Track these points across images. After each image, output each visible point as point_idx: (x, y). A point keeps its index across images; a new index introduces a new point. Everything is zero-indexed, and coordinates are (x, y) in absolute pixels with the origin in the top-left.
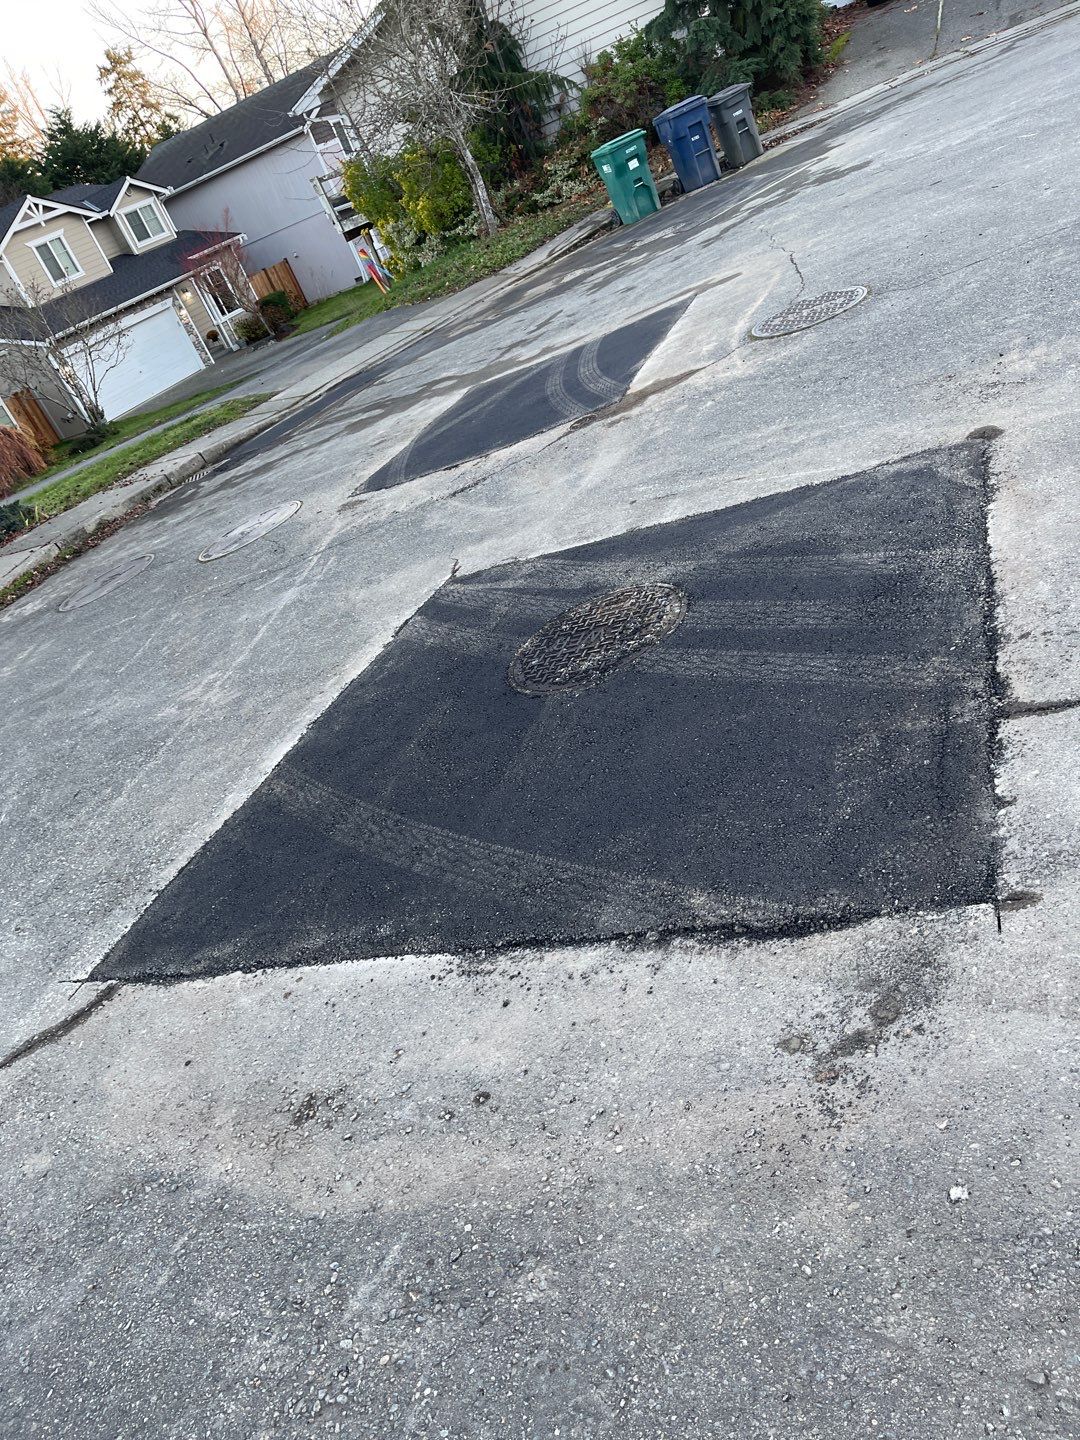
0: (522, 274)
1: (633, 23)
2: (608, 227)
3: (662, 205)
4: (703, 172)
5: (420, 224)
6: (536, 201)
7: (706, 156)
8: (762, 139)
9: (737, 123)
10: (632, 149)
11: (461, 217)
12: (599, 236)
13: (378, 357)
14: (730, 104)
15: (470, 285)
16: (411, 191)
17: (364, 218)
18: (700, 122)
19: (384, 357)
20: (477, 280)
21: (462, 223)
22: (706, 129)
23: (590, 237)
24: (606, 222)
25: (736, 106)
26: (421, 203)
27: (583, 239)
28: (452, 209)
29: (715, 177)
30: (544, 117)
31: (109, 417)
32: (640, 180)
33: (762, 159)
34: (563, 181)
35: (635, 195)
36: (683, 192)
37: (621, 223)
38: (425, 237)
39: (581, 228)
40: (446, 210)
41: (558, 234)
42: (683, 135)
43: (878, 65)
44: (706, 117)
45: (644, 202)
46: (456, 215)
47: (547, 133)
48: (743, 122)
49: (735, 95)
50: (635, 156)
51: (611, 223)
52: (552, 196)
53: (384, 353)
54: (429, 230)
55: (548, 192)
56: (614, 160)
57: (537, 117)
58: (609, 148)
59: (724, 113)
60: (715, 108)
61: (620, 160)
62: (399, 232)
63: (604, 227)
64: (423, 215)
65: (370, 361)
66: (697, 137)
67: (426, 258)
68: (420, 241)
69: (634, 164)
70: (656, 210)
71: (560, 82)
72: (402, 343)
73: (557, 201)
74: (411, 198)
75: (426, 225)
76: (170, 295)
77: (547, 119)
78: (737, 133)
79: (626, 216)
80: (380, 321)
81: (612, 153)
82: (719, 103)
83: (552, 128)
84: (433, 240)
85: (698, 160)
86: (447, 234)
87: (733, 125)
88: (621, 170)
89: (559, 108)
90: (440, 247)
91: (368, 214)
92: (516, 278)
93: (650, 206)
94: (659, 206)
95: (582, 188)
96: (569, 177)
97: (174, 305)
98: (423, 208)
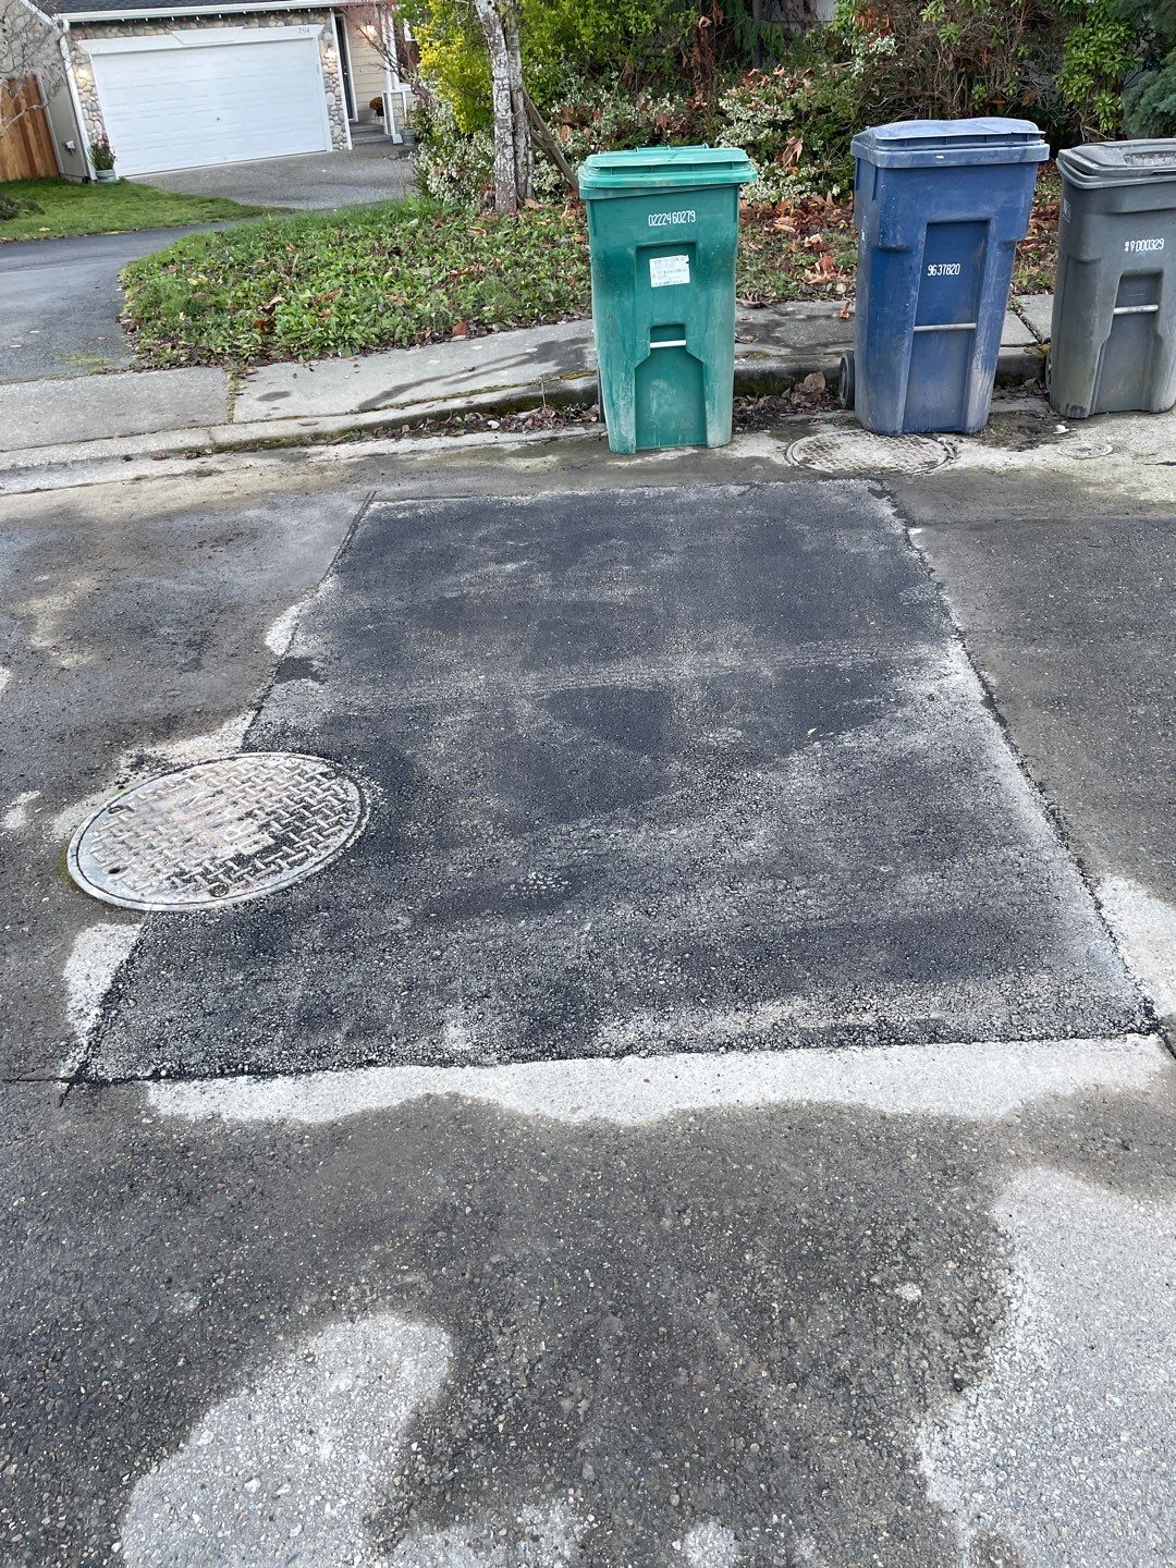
4: (919, 389)
9: (1125, 279)
14: (1129, 204)
18: (985, 223)
22: (995, 255)
25: (1148, 217)
31: (120, 170)
32: (679, 330)
42: (898, 241)
48: (1147, 280)
59: (1098, 224)
61: (620, 240)
66: (947, 270)
69: (665, 270)
70: (707, 444)
76: (321, 19)
78: (1107, 311)
85: (916, 349)
87: (1106, 279)
97: (322, 38)
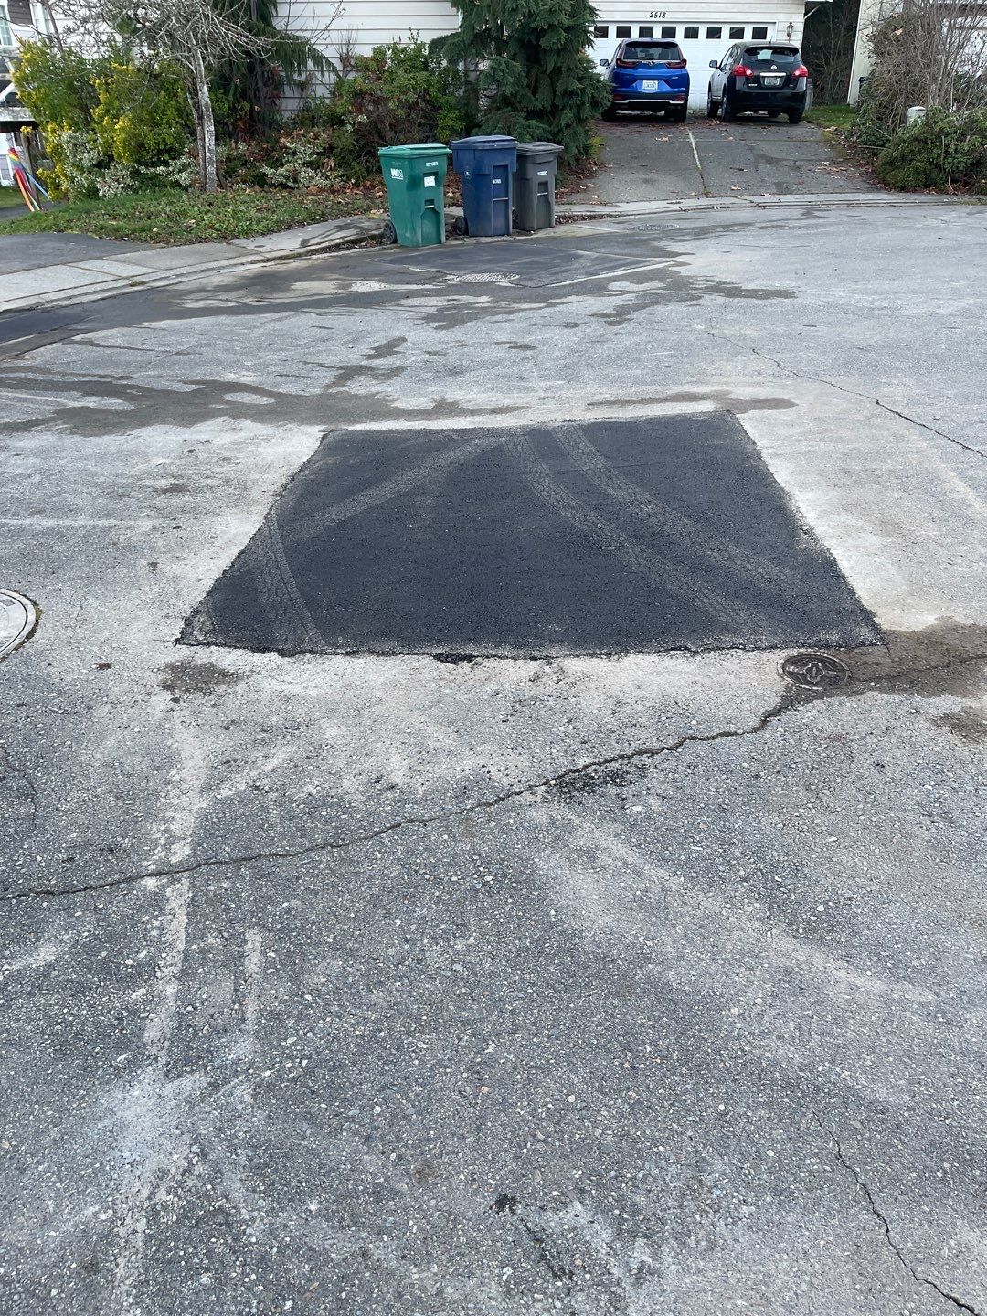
0: (269, 256)
1: (415, 33)
2: (378, 239)
3: (447, 239)
4: (496, 221)
5: (108, 145)
6: (265, 175)
7: (503, 205)
8: (559, 210)
9: (538, 184)
10: (433, 164)
11: (166, 157)
12: (366, 246)
13: (61, 295)
14: (539, 160)
15: (191, 242)
16: (109, 105)
17: (28, 114)
18: (507, 166)
19: (70, 298)
20: (200, 240)
21: (166, 164)
22: (509, 175)
23: (354, 243)
24: (376, 233)
25: (543, 165)
26: (121, 123)
27: (347, 242)
28: (158, 144)
29: (503, 231)
30: (287, 88)
32: (431, 202)
33: (550, 232)
34: (303, 165)
35: (423, 217)
36: (466, 233)
37: (395, 241)
38: (109, 163)
39: (340, 228)
40: (149, 142)
41: (309, 224)
42: (487, 172)
43: (646, 181)
44: (511, 162)
45: (428, 227)
46: (161, 152)
47: (283, 108)
48: (544, 185)
49: (546, 153)
50: (435, 174)
51: (381, 236)
52: (287, 177)
53: (70, 293)
54: (121, 157)
55: (283, 171)
56: (411, 168)
57: (276, 84)
58: (409, 151)
59: (530, 166)
60: (523, 158)
61: (418, 171)
62: (75, 145)
63: (373, 237)
64: (119, 138)
65: (47, 297)
66: (499, 181)
67: (108, 187)
68: (101, 165)
69: (430, 182)
70: (440, 242)
71: (318, 59)
72: (98, 287)
73: (291, 184)
74: (107, 112)
75: (118, 148)
77: (288, 91)
78: (535, 193)
79: (404, 235)
80: (50, 244)
81: (411, 159)
82: (530, 154)
83: (290, 105)
84: (121, 169)
85: (494, 207)
86: (143, 170)
87: (534, 183)
88: (414, 182)
89: (302, 86)
90: (128, 181)
91: (36, 109)
92: (261, 258)
93: (434, 234)
94: (443, 239)
95: (323, 182)
96: (311, 165)
98: (122, 129)
